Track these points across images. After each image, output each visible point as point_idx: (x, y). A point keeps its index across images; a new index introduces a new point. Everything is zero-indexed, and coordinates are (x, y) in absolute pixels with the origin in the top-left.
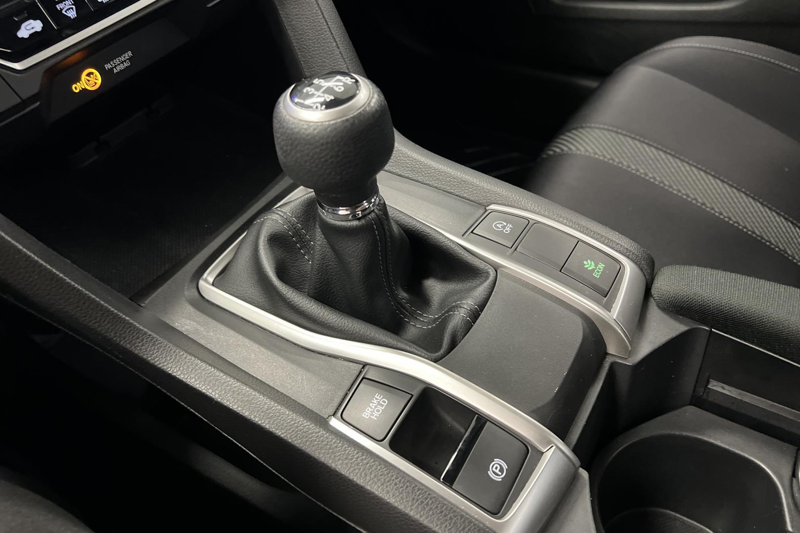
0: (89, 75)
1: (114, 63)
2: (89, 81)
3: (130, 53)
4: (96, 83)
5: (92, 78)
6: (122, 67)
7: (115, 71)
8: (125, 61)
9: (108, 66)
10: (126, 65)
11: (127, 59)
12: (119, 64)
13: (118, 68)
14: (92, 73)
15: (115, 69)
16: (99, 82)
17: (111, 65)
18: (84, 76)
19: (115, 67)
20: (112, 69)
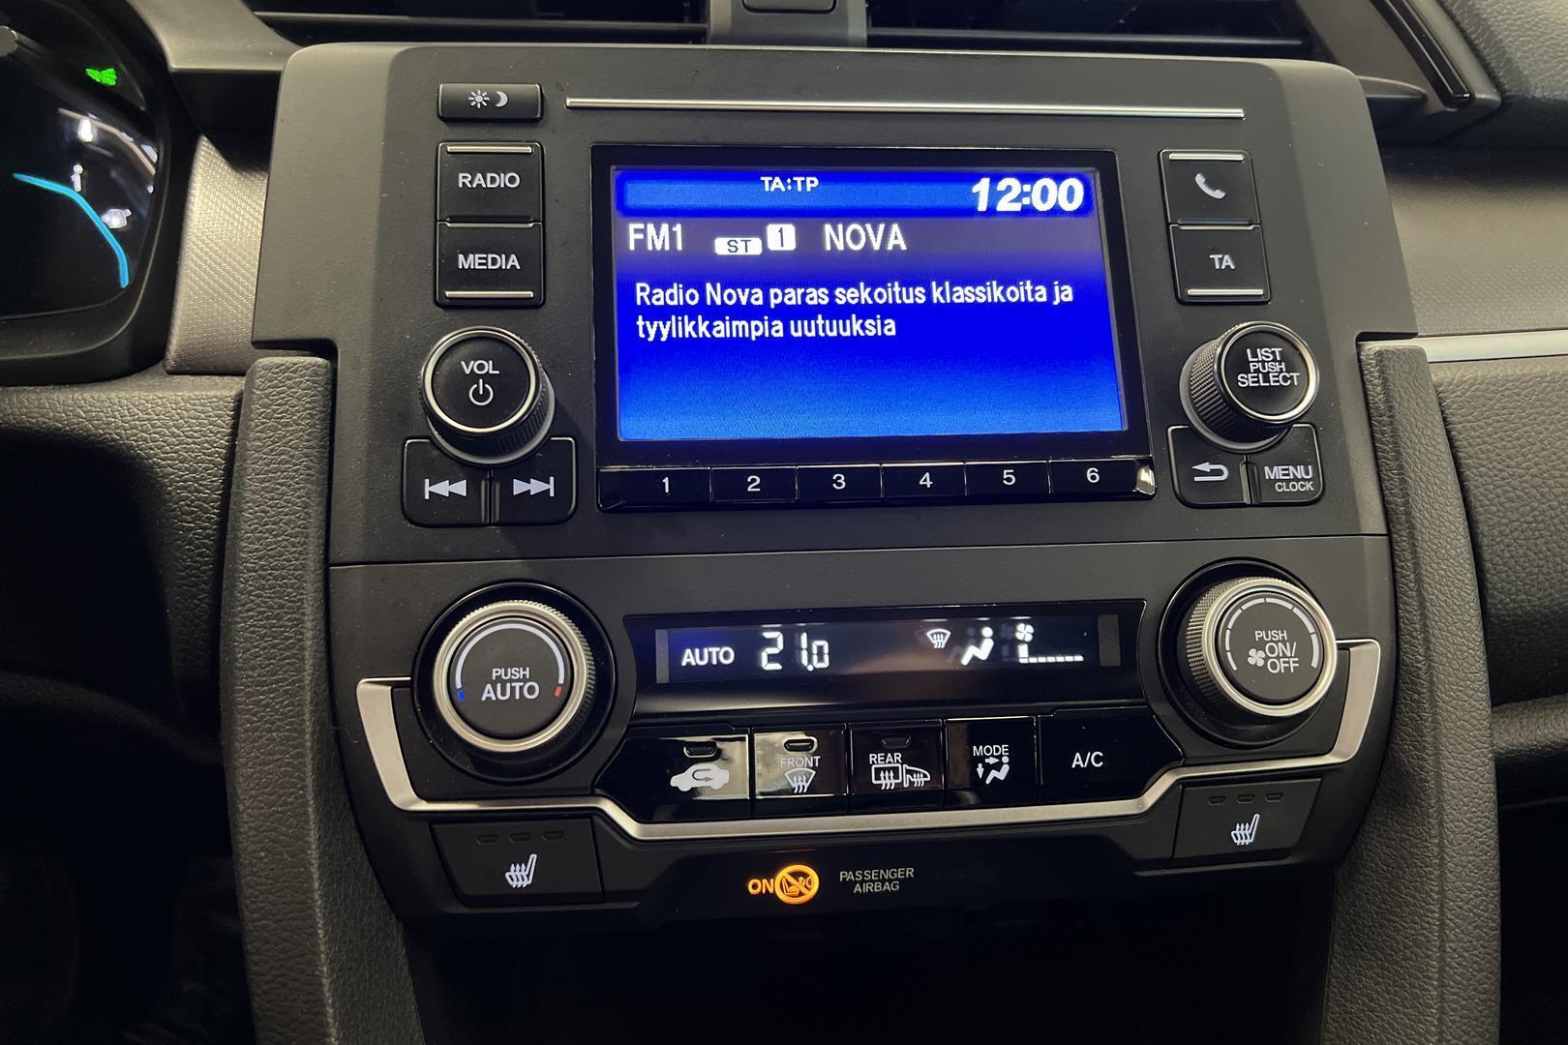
0: (796, 875)
1: (863, 876)
2: (789, 884)
3: (910, 872)
4: (801, 894)
5: (798, 885)
6: (877, 888)
7: (857, 888)
8: (890, 881)
9: (846, 875)
10: (887, 887)
11: (897, 879)
12: (873, 882)
13: (867, 888)
14: (805, 875)
15: (858, 885)
16: (810, 894)
17: (855, 876)
18: (784, 873)
19: (861, 883)
20: (853, 884)
